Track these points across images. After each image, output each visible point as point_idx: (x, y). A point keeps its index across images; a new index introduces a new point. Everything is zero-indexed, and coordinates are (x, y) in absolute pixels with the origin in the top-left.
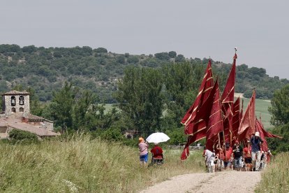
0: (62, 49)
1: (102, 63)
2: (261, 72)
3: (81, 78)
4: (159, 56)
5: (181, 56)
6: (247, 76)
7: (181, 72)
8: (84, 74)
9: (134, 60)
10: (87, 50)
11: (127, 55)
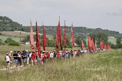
0: (77, 27)
1: (85, 30)
2: (118, 32)
3: (81, 33)
4: (97, 29)
5: (101, 29)
6: (115, 33)
7: (100, 34)
8: (81, 32)
9: (92, 30)
10: (82, 27)
11: (90, 29)
